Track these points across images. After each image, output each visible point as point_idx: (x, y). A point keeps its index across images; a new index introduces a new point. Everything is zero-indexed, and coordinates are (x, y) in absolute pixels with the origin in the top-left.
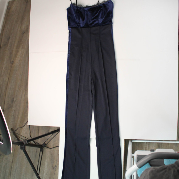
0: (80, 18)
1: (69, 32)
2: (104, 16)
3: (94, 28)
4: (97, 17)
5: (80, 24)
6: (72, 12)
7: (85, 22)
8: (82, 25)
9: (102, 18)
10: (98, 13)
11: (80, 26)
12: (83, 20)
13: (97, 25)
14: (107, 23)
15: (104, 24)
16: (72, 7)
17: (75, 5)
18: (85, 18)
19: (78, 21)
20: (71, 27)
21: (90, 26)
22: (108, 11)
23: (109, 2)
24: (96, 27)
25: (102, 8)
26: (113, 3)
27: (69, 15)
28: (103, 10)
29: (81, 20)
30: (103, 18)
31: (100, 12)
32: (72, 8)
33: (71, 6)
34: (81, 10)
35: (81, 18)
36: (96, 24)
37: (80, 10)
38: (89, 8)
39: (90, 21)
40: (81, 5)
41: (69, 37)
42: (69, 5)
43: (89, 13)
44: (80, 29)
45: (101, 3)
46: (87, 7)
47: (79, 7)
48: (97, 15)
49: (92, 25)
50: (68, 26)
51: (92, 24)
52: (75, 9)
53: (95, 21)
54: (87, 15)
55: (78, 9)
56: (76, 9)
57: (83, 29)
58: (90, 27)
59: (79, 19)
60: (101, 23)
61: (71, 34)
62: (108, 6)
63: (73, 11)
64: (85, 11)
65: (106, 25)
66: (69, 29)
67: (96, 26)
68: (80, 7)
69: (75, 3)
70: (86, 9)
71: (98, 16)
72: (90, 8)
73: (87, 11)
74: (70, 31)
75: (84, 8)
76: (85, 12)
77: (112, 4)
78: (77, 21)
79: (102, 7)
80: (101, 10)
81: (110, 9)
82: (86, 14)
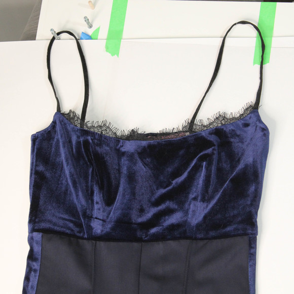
0: (96, 190)
1: (31, 257)
2: (216, 191)
3: (159, 248)
4: (179, 194)
5: (89, 218)
6: (58, 154)
7: (115, 212)
8: (97, 227)
9: (203, 200)
10: (185, 175)
11: (90, 228)
12: (109, 201)
13: (178, 232)
14: (228, 229)
15: (212, 233)
16: (58, 128)
17: (78, 123)
18: (121, 189)
19: (83, 202)
20: (45, 231)
21: (139, 234)
22: (241, 166)
23: (246, 125)
24: (173, 244)
25: (209, 151)
26: (265, 131)
27: (41, 168)
28: (215, 157)
29: (97, 197)
30: (209, 201)
31: (197, 168)
32: (59, 136)
33: (54, 123)
34: (104, 149)
35: (101, 188)
36: (173, 227)
37: (98, 149)
38: (144, 143)
39: (142, 211)
40: (104, 126)
41: (27, 278)
42: (44, 120)
43: (142, 169)
44: (88, 245)
45: (206, 123)
46: (134, 135)
47: (93, 134)
48: (180, 179)
49: (153, 230)
50: (30, 221)
51: (153, 226)
52: (74, 139)
53: (169, 212)
54: (132, 178)
55: (86, 143)
56: (78, 143)
57: (101, 245)
58: (140, 240)
59: (89, 196)
60: (198, 226)
61: (36, 265)
62: (242, 141)
63: (62, 151)
64: (120, 154)
65: (226, 236)
66: (31, 240)
67: (174, 238)
68: (101, 135)
69: (79, 112)
70: (129, 147)
71: (184, 188)
72: (150, 146)
73: (131, 157)
74: (37, 249)
75: (119, 140)
76: (124, 161)
77: (260, 134)
78: (79, 200)
79: (208, 144)
80: (202, 159)
81: (248, 158)
82: (124, 170)
